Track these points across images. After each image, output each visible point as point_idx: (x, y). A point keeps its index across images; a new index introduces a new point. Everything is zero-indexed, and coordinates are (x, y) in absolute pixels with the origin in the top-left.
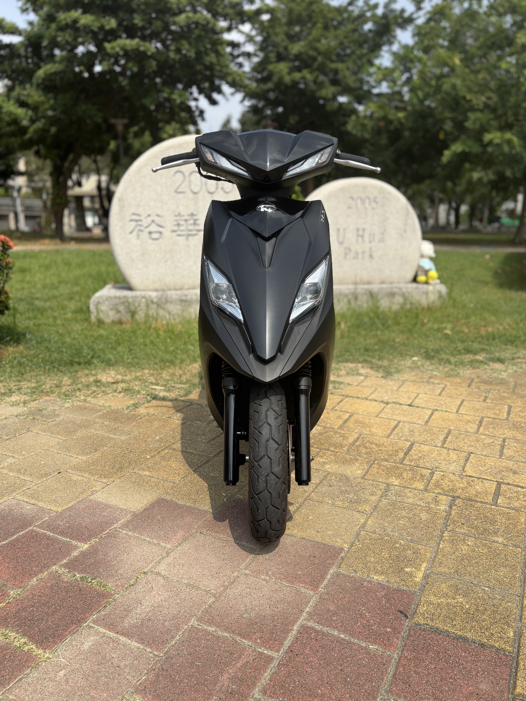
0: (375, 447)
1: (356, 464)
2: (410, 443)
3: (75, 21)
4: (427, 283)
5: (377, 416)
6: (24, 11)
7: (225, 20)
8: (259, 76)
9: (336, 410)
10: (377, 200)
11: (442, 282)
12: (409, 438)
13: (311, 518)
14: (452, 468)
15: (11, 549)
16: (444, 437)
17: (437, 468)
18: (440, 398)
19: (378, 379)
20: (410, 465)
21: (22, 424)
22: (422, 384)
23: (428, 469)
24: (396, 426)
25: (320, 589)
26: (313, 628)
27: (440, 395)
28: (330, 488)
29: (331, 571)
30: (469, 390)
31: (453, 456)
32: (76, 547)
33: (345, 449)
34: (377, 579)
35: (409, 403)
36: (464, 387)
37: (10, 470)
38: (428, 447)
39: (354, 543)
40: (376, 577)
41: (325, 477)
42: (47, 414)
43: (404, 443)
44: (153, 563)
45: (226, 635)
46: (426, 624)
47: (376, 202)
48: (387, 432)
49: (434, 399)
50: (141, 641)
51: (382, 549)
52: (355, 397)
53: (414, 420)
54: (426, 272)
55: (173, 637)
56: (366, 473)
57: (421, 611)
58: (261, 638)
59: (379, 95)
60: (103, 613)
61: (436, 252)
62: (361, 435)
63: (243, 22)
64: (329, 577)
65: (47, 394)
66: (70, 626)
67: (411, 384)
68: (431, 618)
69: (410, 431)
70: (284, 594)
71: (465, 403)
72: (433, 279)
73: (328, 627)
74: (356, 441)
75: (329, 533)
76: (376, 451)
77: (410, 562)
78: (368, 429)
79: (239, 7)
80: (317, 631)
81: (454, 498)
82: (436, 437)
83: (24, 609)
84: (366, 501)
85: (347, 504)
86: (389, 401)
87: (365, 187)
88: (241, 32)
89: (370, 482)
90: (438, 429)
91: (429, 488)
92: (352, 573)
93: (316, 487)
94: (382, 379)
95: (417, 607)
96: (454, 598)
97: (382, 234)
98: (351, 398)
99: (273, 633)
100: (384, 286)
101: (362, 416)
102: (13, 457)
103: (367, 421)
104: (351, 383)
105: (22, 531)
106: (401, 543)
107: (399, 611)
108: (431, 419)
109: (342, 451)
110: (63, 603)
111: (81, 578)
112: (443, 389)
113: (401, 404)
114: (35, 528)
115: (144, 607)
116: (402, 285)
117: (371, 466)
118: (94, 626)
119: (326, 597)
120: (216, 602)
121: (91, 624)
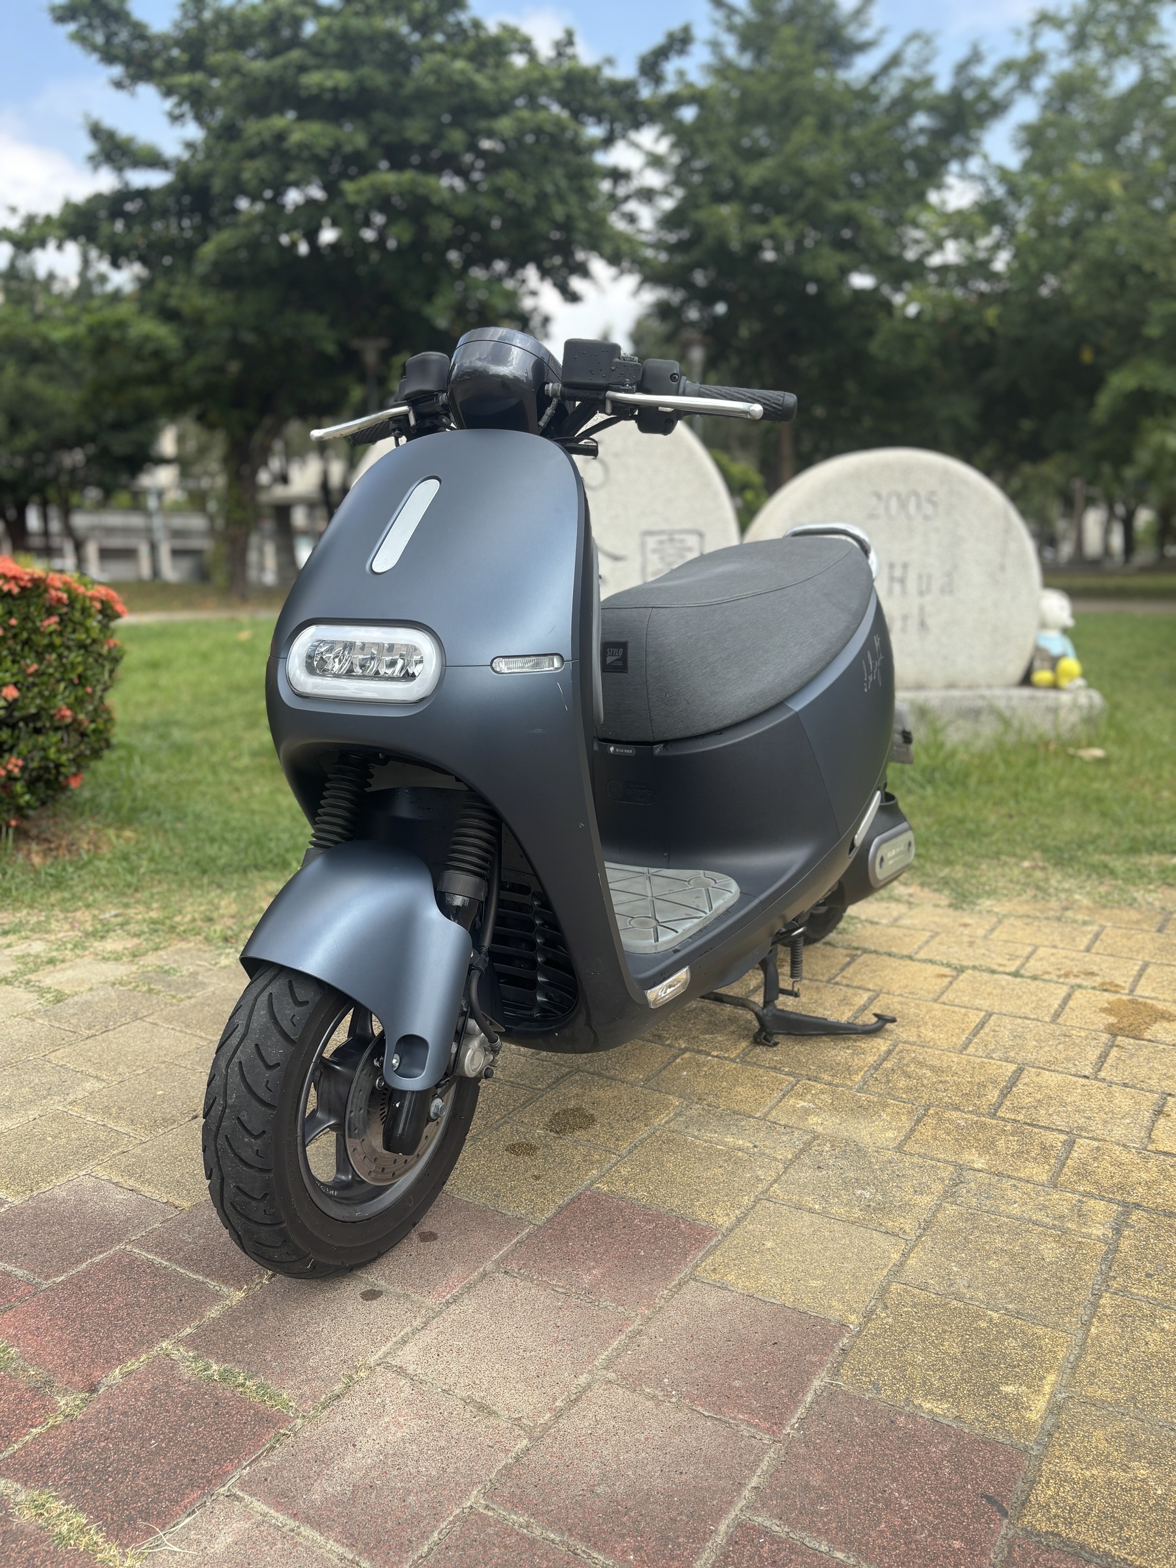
0: (929, 1074)
1: (884, 1116)
2: (1013, 1067)
3: (281, 136)
4: (1055, 686)
5: (935, 1001)
6: (175, 118)
7: (600, 121)
8: (672, 238)
9: (837, 983)
10: (935, 498)
11: (1089, 686)
12: (1012, 1054)
13: (769, 1244)
14: (1118, 1132)
15: (71, 1297)
16: (1098, 1052)
17: (1080, 1128)
18: (1088, 957)
19: (940, 911)
20: (1015, 1121)
21: (123, 1003)
22: (1045, 922)
23: (1061, 1131)
24: (982, 1024)
25: (788, 1430)
26: (766, 1532)
27: (1088, 950)
28: (817, 1173)
29: (816, 1383)
30: (1161, 939)
31: (1123, 1100)
32: (217, 1297)
33: (858, 1078)
34: (931, 1411)
35: (1013, 969)
36: (1148, 931)
37: (88, 1108)
38: (1060, 1077)
39: (872, 1312)
40: (927, 1406)
41: (808, 1145)
42: (180, 980)
43: (1000, 1067)
44: (389, 1344)
45: (552, 1536)
46: (1052, 1533)
47: (934, 504)
48: (960, 1038)
49: (1073, 960)
50: (351, 1539)
51: (945, 1332)
52: (885, 953)
53: (1026, 1010)
54: (1054, 662)
55: (424, 1536)
56: (908, 1138)
57: (1042, 1500)
58: (637, 1550)
59: (943, 269)
60: (265, 1464)
61: (1074, 615)
62: (895, 1046)
63: (637, 125)
64: (809, 1398)
65: (183, 936)
66: (187, 1491)
67: (1018, 923)
68: (1065, 1519)
69: (1015, 1037)
70: (697, 1439)
71: (1149, 970)
72: (1071, 677)
73: (803, 1529)
74: (884, 1060)
75: (814, 1283)
76: (934, 1084)
77: (1013, 1372)
78: (914, 1030)
79: (630, 92)
80: (774, 1539)
81: (1128, 1208)
82: (1079, 1053)
83: (87, 1444)
84: (906, 1207)
85: (857, 1213)
86: (965, 963)
87: (907, 470)
88: (635, 145)
89: (915, 1160)
90: (1083, 1034)
91: (1062, 1178)
92: (867, 1390)
93: (786, 1168)
94: (950, 911)
95: (1031, 1488)
96: (1125, 1468)
97: (949, 574)
98: (874, 956)
99: (668, 1538)
100: (956, 693)
101: (899, 999)
102: (97, 1078)
103: (912, 1010)
104: (876, 919)
105: (100, 1253)
106: (991, 1320)
107: (984, 1496)
108: (1067, 1009)
109: (849, 1083)
110: (175, 1434)
111: (220, 1375)
112: (1097, 936)
113: (993, 972)
114: (129, 1248)
115: (360, 1455)
116: (998, 692)
117: (918, 1121)
118: (240, 1494)
119: (802, 1451)
120: (532, 1451)
121: (236, 1491)
